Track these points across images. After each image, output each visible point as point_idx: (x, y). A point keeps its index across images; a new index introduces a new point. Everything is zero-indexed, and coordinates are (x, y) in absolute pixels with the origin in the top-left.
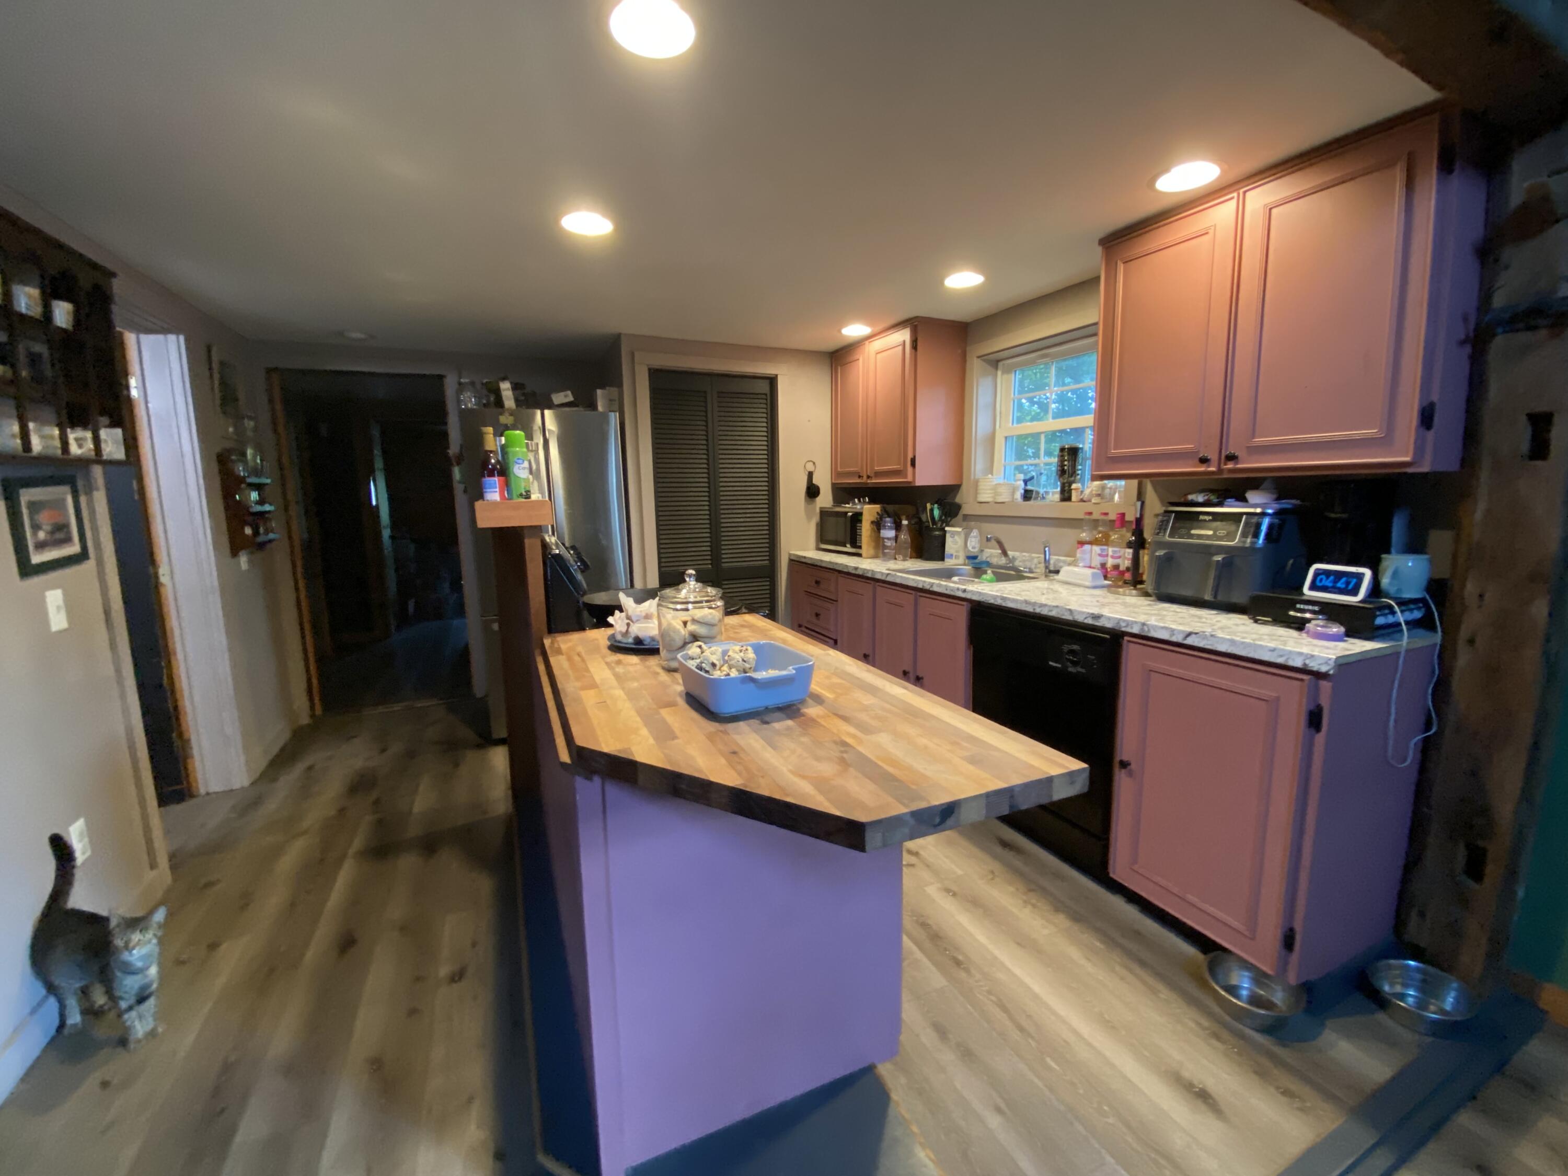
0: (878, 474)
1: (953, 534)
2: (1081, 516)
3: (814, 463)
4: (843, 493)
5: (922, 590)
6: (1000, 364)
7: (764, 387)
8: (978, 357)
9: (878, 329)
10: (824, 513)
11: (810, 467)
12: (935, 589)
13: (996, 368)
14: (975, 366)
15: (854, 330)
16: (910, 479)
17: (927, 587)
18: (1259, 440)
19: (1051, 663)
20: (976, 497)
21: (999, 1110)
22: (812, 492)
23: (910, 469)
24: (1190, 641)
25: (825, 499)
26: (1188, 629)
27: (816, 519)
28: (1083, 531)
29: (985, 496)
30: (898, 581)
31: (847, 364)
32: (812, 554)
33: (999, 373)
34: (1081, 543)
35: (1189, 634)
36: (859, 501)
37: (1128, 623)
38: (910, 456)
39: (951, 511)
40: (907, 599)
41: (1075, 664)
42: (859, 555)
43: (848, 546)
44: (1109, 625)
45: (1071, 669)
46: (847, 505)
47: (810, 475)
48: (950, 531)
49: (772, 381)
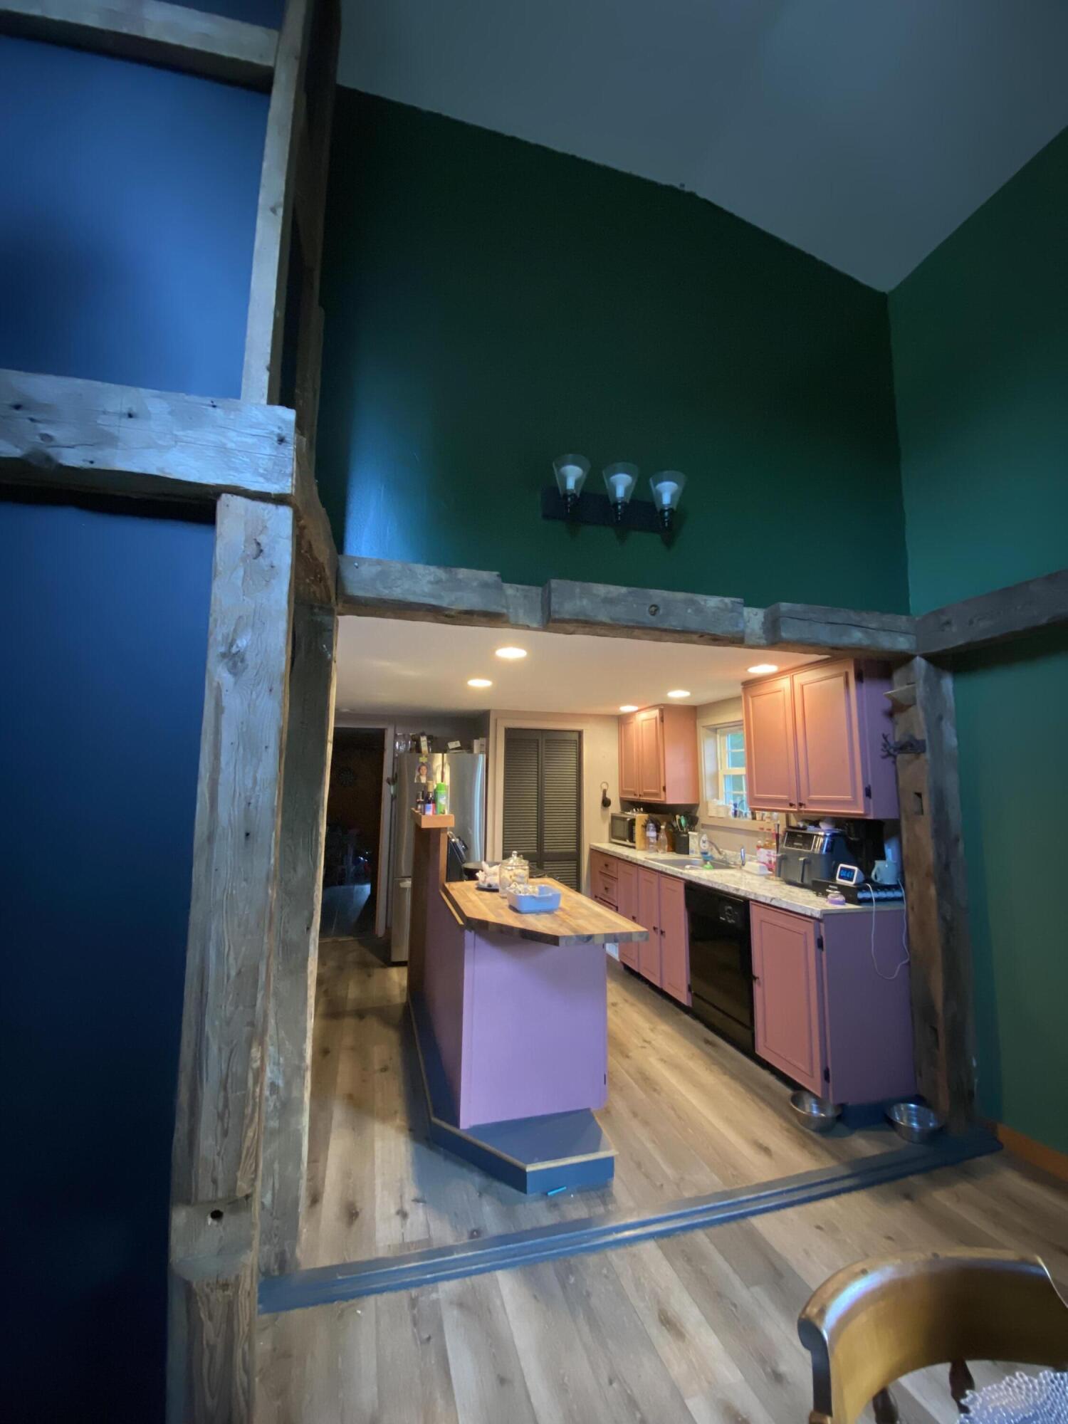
0: (646, 794)
1: (694, 836)
2: (758, 830)
3: (607, 784)
4: (628, 804)
5: (661, 872)
6: (718, 731)
7: (575, 736)
8: (703, 727)
9: (645, 707)
10: (614, 818)
11: (604, 786)
12: (668, 872)
13: (716, 733)
14: (701, 732)
15: (626, 709)
16: (663, 799)
17: (664, 870)
18: (813, 797)
19: (721, 918)
20: (707, 814)
21: (654, 1142)
22: (606, 803)
23: (662, 793)
24: (773, 903)
25: (615, 808)
26: (772, 896)
27: (608, 821)
28: (760, 840)
29: (712, 813)
30: (650, 866)
31: (627, 725)
32: (606, 846)
33: (718, 736)
34: (759, 847)
35: (772, 899)
36: (636, 810)
37: (750, 893)
38: (662, 785)
39: (693, 822)
40: (654, 878)
41: (731, 918)
42: (634, 847)
43: (628, 841)
44: (743, 894)
45: (730, 921)
46: (629, 813)
47: (605, 791)
48: (692, 835)
49: (580, 733)
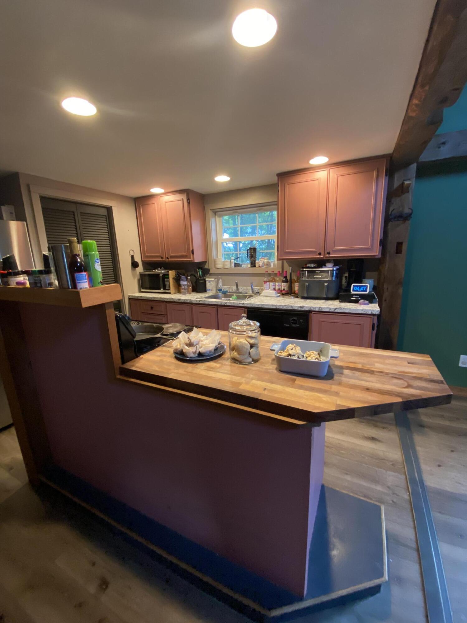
0: (172, 257)
1: (210, 281)
3: (133, 251)
6: (217, 213)
8: (211, 210)
9: (167, 191)
10: (142, 275)
11: (132, 253)
12: (228, 304)
13: (216, 215)
14: (210, 214)
15: (156, 190)
16: (192, 259)
18: (336, 248)
19: (285, 325)
20: (215, 266)
22: (135, 265)
23: (191, 255)
27: (138, 277)
29: (219, 265)
31: (147, 205)
33: (217, 217)
35: (336, 309)
36: (161, 269)
37: (314, 308)
38: (191, 249)
39: (206, 272)
40: (212, 310)
41: (295, 324)
43: (162, 289)
44: (307, 309)
45: (294, 326)
46: (154, 271)
47: (132, 257)
48: (208, 280)
49: (109, 209)
